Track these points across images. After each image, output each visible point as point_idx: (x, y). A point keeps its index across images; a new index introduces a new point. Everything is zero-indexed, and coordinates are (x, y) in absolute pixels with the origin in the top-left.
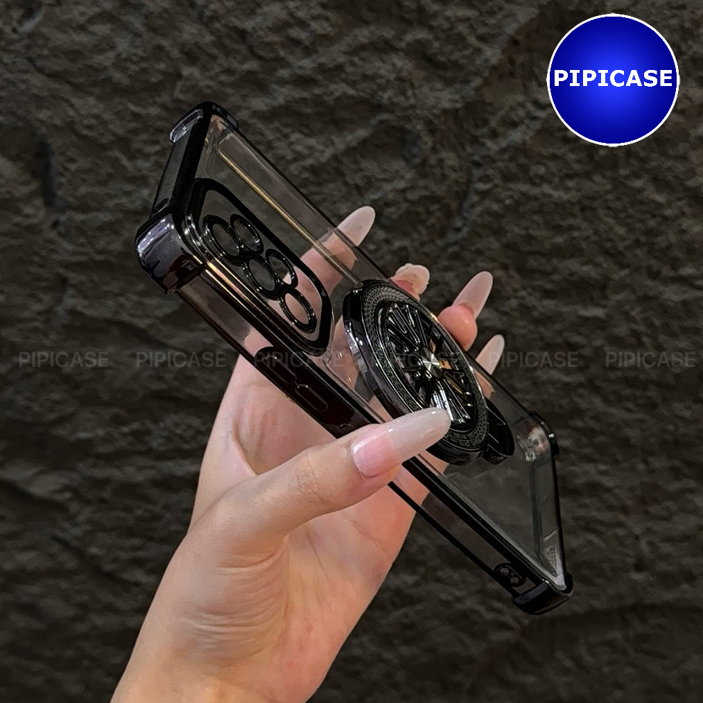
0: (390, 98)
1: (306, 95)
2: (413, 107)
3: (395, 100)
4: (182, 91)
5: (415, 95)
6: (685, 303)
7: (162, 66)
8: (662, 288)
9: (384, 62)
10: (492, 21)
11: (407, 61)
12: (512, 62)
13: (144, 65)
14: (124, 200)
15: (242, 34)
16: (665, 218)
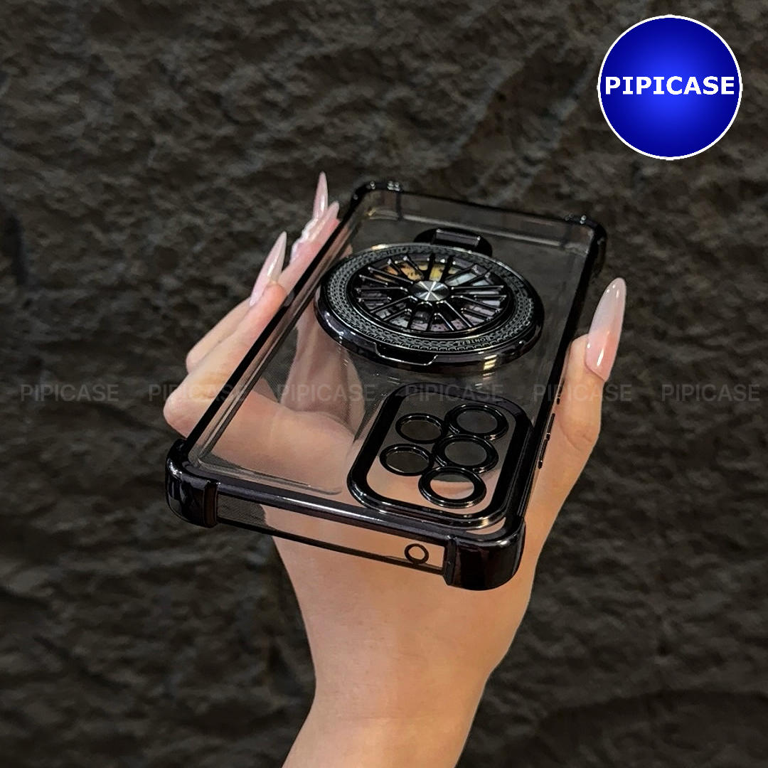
0: (373, 159)
1: (285, 159)
2: (397, 168)
3: (379, 161)
4: (155, 160)
5: (399, 156)
6: (695, 365)
7: (134, 134)
8: (669, 349)
9: (365, 122)
10: (475, 76)
11: (389, 121)
12: (499, 118)
13: (116, 134)
14: (99, 276)
15: (216, 99)
16: (669, 276)
